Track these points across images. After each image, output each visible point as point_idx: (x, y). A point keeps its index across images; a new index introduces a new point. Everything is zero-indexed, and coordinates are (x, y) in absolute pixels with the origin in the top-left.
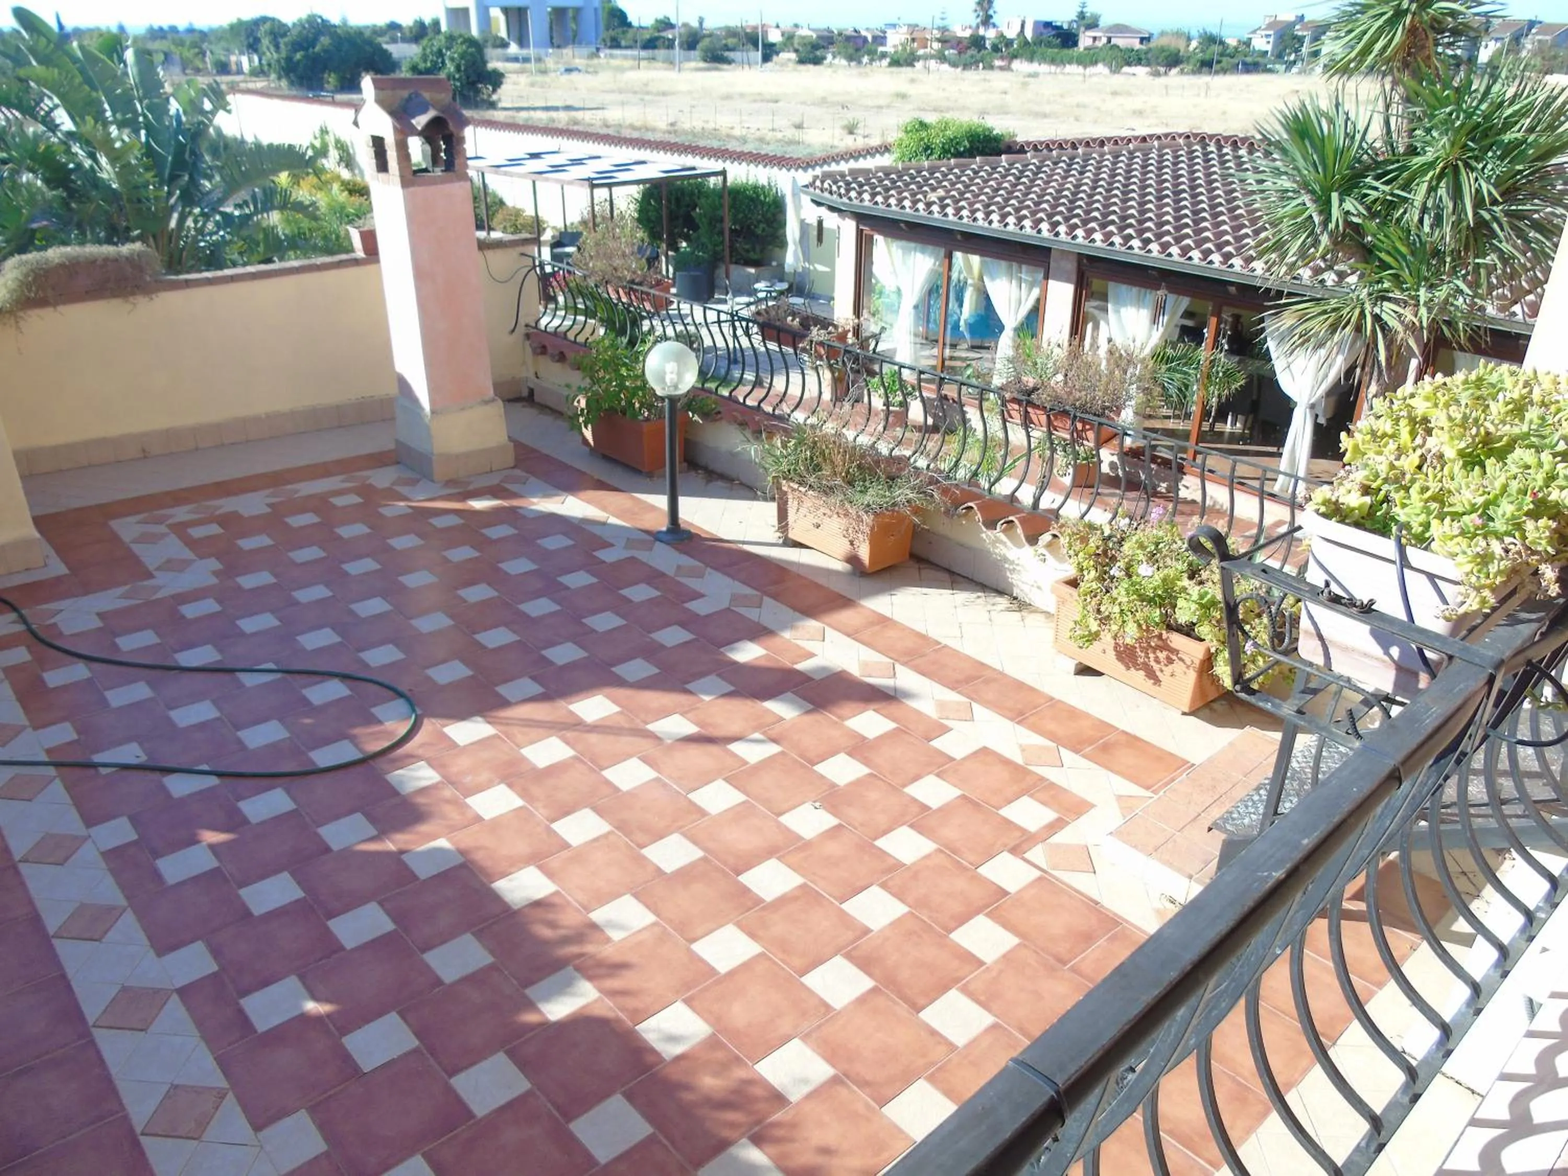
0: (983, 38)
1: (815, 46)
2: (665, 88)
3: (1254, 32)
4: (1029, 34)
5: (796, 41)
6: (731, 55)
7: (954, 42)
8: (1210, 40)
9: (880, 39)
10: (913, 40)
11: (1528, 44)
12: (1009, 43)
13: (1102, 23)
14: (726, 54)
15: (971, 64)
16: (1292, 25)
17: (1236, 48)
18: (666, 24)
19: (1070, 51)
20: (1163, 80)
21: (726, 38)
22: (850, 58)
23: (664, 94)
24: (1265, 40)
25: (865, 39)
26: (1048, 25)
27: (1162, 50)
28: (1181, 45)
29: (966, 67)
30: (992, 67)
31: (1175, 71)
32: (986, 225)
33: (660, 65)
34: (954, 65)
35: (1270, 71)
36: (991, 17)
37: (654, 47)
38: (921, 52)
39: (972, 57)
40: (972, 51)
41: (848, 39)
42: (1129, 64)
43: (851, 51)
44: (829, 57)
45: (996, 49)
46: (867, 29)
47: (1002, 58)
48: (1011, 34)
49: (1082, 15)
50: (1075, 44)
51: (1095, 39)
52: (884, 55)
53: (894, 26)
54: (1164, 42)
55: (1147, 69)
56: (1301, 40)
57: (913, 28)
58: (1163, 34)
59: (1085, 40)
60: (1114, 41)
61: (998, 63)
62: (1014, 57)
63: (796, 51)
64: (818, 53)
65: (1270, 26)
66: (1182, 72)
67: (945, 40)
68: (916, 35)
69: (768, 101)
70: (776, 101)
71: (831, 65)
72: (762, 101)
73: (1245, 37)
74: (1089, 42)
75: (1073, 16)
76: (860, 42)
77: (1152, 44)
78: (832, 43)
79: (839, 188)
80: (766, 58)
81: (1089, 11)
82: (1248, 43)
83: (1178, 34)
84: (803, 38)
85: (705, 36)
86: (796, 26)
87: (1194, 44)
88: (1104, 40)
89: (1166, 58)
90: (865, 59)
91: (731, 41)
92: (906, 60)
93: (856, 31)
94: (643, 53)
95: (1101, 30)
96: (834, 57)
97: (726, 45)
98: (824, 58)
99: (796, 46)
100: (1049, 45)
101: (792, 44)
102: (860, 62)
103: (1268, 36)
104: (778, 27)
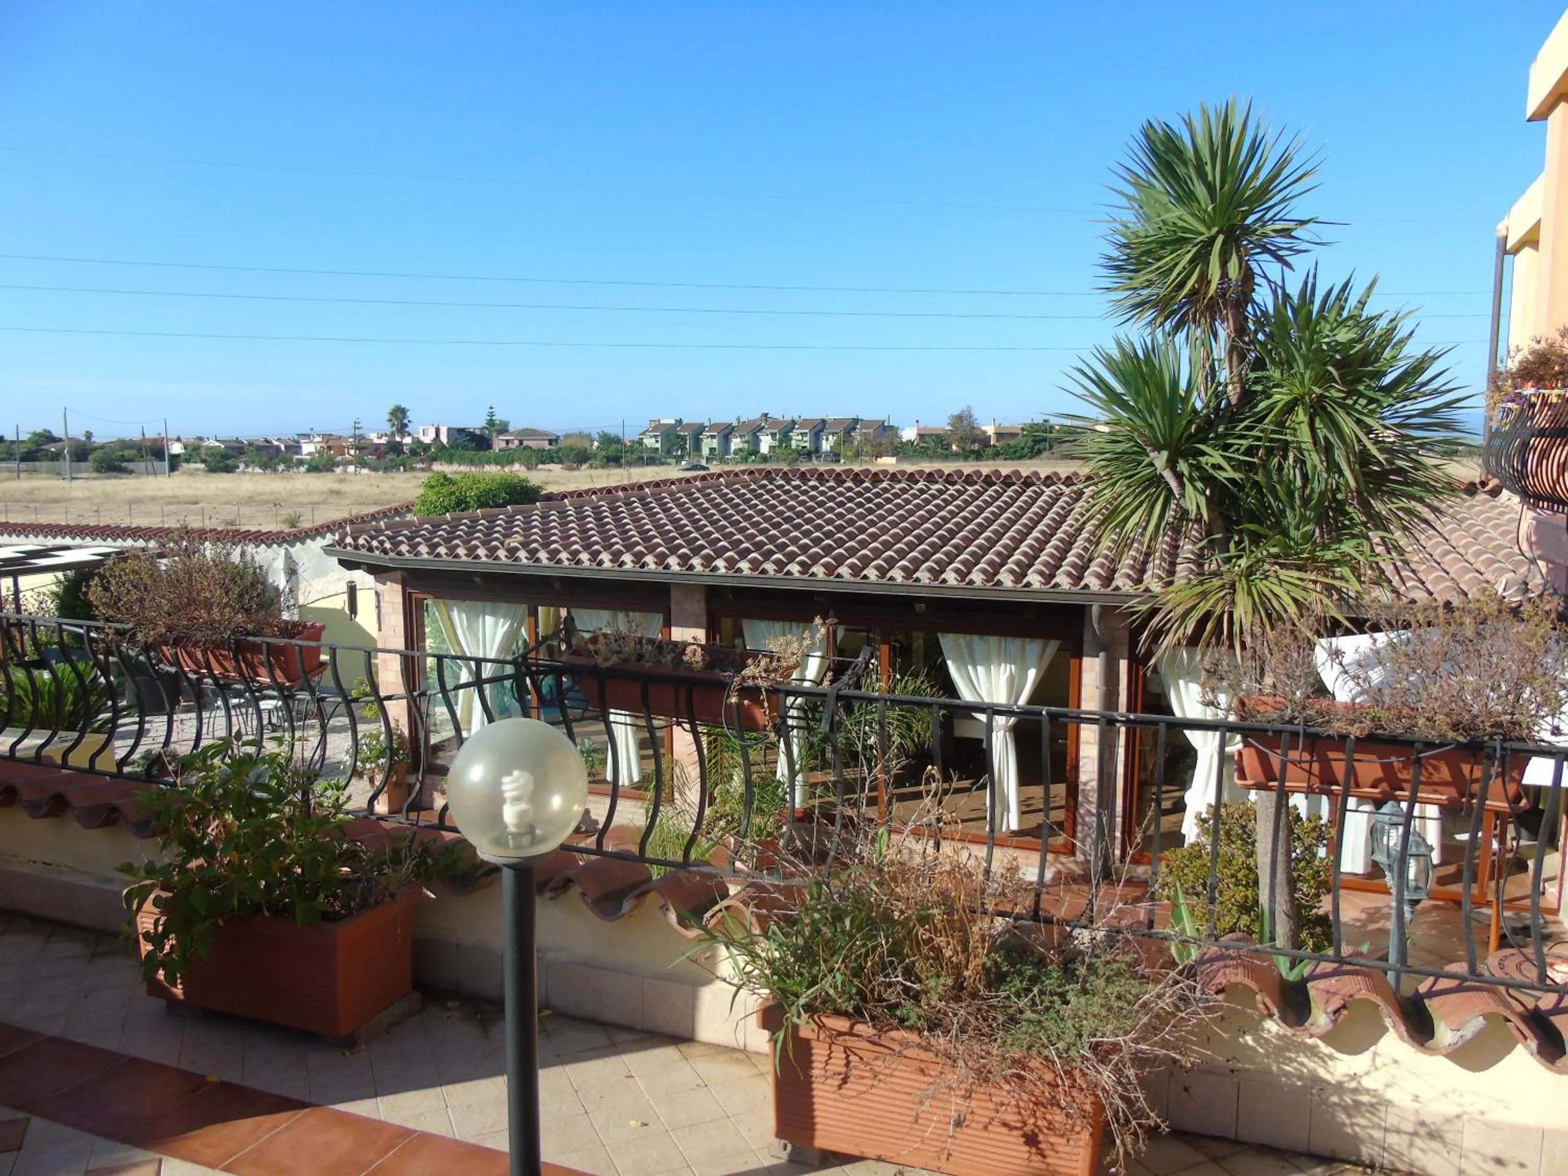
0: (400, 444)
1: (225, 456)
2: (56, 495)
3: (644, 433)
4: (444, 439)
5: (203, 452)
6: (130, 466)
7: (372, 449)
8: (608, 440)
9: (294, 448)
10: (329, 448)
11: (857, 435)
12: (427, 447)
13: (511, 428)
14: (124, 464)
15: (393, 467)
16: (673, 427)
17: (631, 447)
18: (48, 438)
19: (487, 453)
20: (575, 473)
21: (122, 450)
22: (264, 467)
23: (55, 501)
24: (653, 440)
25: (278, 448)
26: (461, 431)
27: (572, 449)
28: (587, 445)
29: (386, 470)
30: (413, 469)
31: (585, 466)
32: (594, 566)
33: (44, 475)
34: (374, 469)
35: (662, 464)
36: (406, 425)
37: (35, 459)
38: (339, 458)
39: (392, 460)
40: (391, 456)
41: (259, 448)
42: (543, 463)
43: (265, 459)
44: (242, 466)
45: (414, 453)
46: (279, 440)
47: (422, 461)
48: (428, 439)
49: (491, 423)
50: (489, 447)
51: (507, 442)
52: (301, 463)
53: (307, 436)
54: (570, 442)
55: (560, 466)
56: (683, 438)
57: (327, 437)
58: (567, 436)
59: (499, 444)
60: (525, 443)
61: (420, 466)
62: (434, 459)
63: (203, 461)
64: (229, 462)
65: (655, 429)
66: (591, 467)
67: (362, 446)
68: (331, 443)
69: (186, 503)
70: (196, 503)
71: (244, 473)
72: (179, 503)
73: (636, 438)
74: (503, 445)
75: (483, 423)
76: (273, 451)
77: (561, 444)
78: (243, 454)
79: (382, 543)
80: (173, 468)
81: (497, 418)
82: (640, 442)
83: (581, 435)
84: (212, 448)
85: (96, 449)
86: (200, 439)
87: (596, 444)
88: (516, 442)
89: (577, 455)
90: (281, 467)
91: (127, 453)
92: (325, 466)
93: (267, 441)
94: (23, 466)
95: (512, 434)
96: (247, 466)
97: (123, 456)
98: (238, 467)
99: (204, 457)
100: (465, 448)
101: (199, 455)
102: (275, 470)
103: (655, 436)
104: (179, 440)
